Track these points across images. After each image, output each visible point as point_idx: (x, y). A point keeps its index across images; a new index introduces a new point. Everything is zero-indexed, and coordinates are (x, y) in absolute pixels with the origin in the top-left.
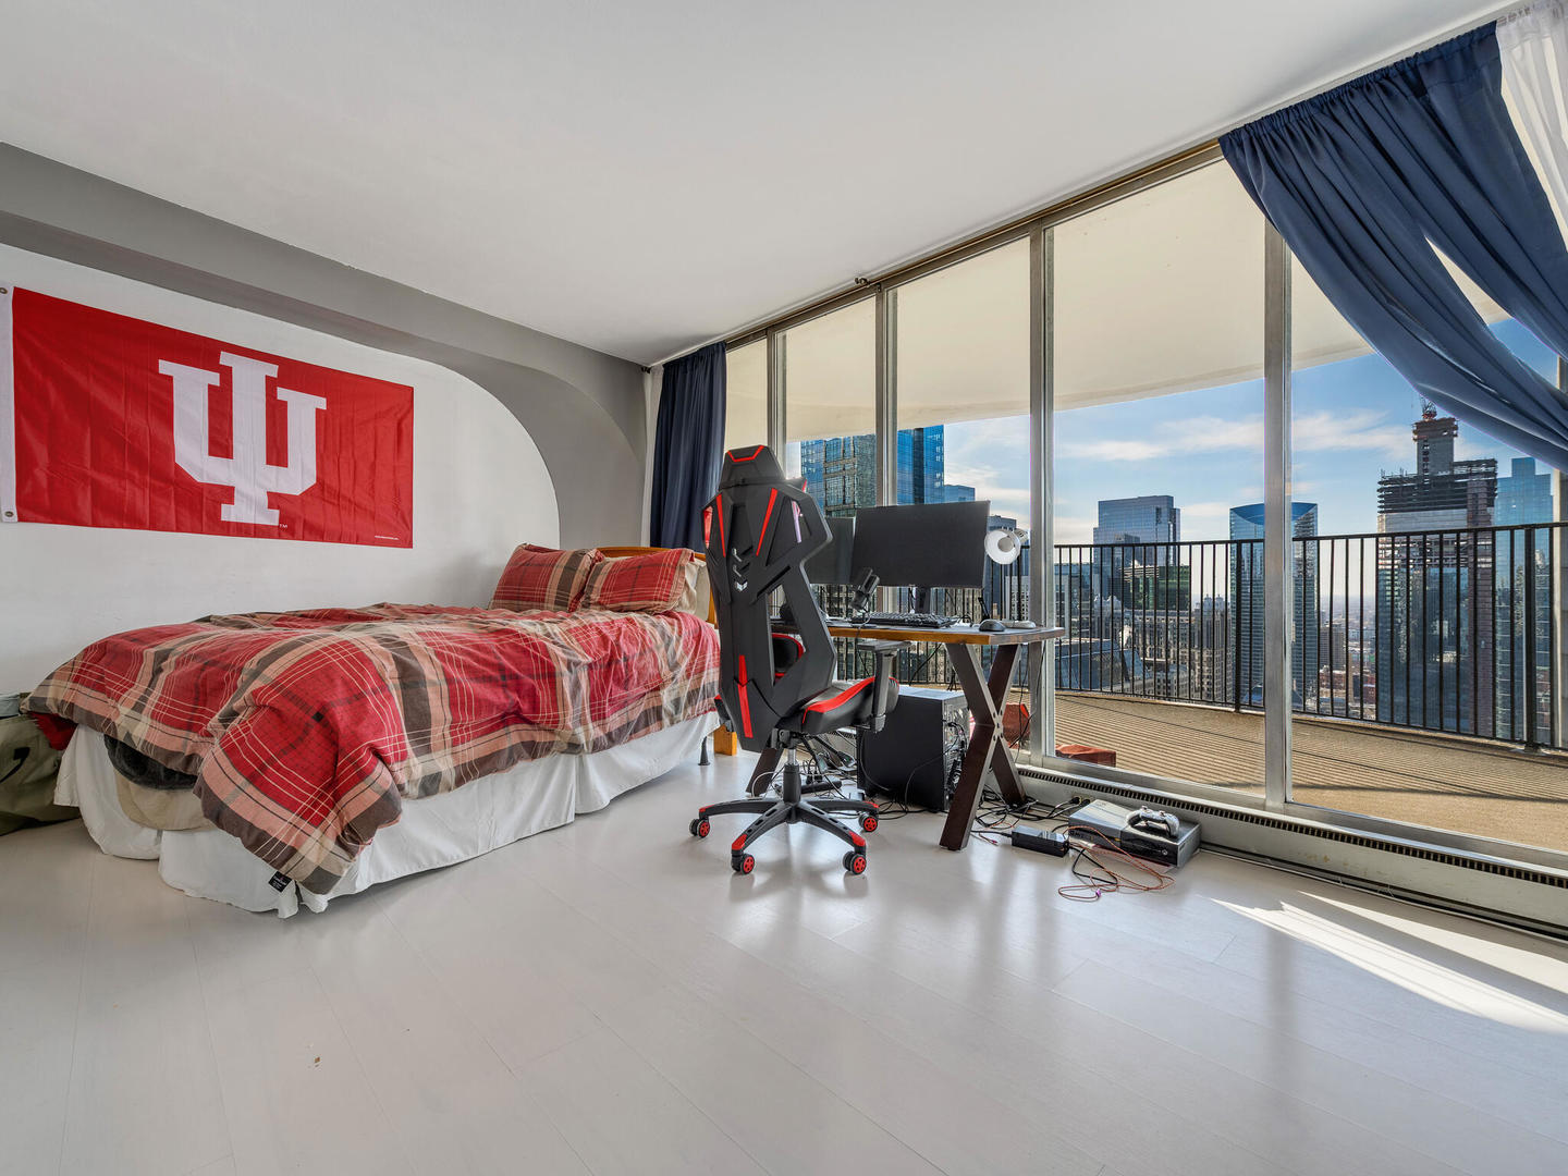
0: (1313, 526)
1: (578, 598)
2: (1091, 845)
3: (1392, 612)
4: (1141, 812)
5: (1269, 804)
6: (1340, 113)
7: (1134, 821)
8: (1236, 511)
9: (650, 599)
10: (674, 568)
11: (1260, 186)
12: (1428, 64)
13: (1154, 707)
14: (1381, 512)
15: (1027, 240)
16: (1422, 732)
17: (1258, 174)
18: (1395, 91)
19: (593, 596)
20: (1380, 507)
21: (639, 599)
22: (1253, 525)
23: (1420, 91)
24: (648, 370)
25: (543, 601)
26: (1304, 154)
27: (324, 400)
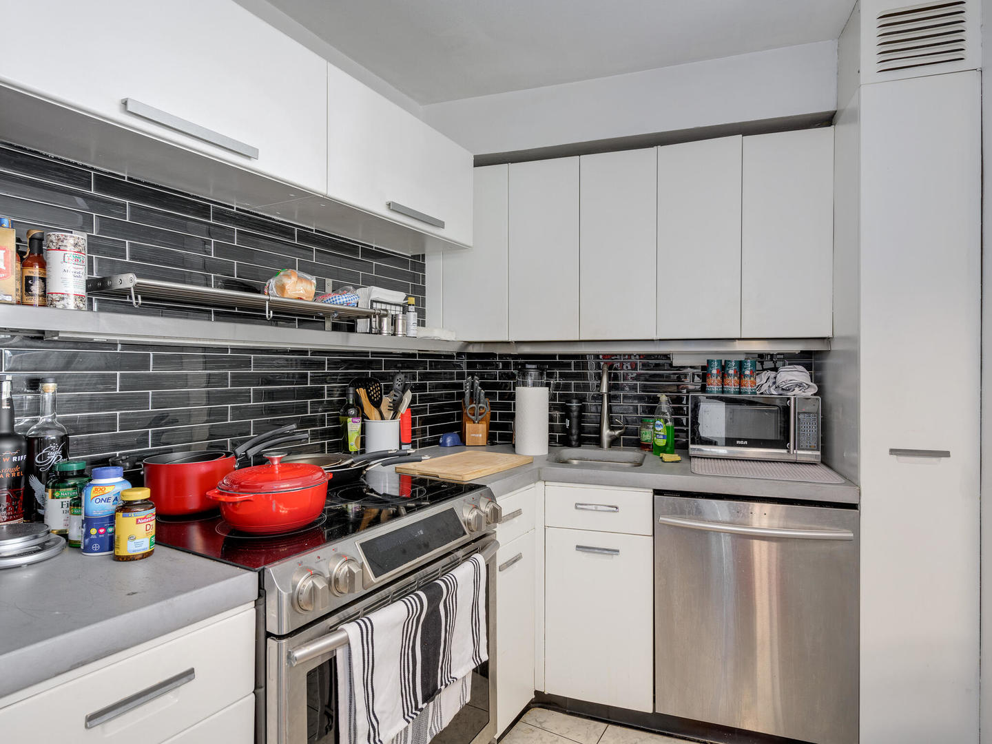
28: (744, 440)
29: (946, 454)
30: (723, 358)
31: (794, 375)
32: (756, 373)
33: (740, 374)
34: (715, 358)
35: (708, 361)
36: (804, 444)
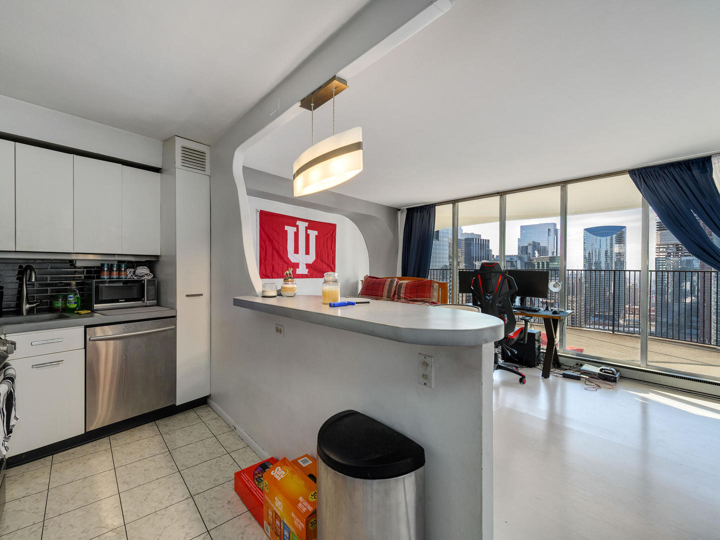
0: (624, 237)
1: (394, 295)
2: (587, 377)
3: (662, 278)
4: (603, 367)
5: (641, 365)
6: (666, 171)
7: (601, 370)
8: (586, 230)
9: (425, 297)
10: (430, 287)
11: (641, 187)
12: (693, 163)
13: (585, 331)
14: (657, 230)
15: (560, 187)
16: (684, 342)
17: (641, 184)
18: (683, 169)
19: (401, 295)
20: (657, 228)
21: (420, 297)
22: (595, 236)
23: (690, 169)
24: (399, 210)
25: (382, 296)
26: (655, 180)
27: (317, 232)
28: (123, 299)
29: (202, 295)
30: (110, 263)
31: (143, 271)
32: (127, 267)
33: (119, 269)
34: (106, 263)
35: (101, 264)
36: (150, 298)
